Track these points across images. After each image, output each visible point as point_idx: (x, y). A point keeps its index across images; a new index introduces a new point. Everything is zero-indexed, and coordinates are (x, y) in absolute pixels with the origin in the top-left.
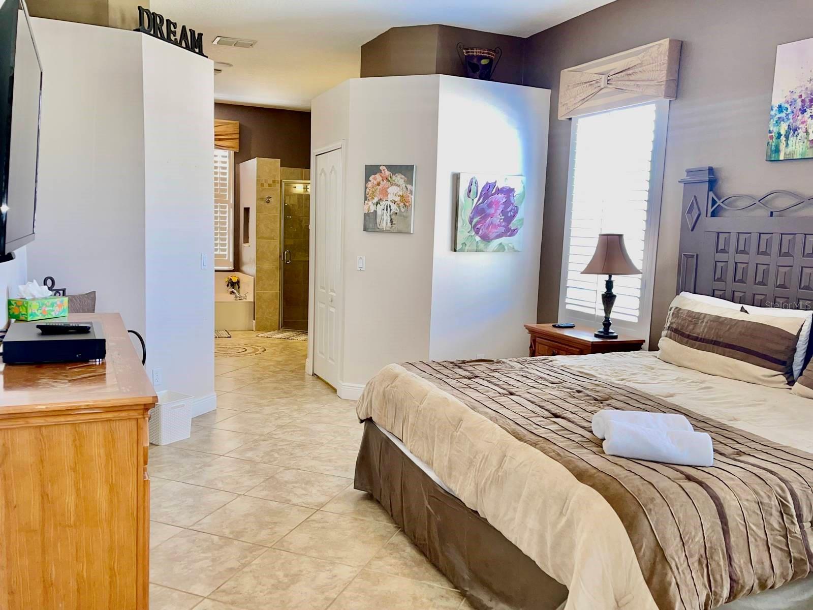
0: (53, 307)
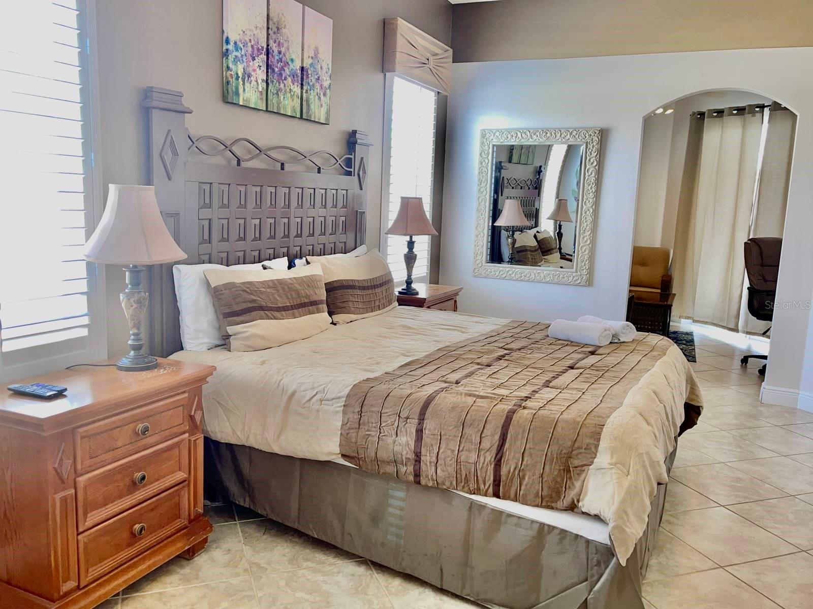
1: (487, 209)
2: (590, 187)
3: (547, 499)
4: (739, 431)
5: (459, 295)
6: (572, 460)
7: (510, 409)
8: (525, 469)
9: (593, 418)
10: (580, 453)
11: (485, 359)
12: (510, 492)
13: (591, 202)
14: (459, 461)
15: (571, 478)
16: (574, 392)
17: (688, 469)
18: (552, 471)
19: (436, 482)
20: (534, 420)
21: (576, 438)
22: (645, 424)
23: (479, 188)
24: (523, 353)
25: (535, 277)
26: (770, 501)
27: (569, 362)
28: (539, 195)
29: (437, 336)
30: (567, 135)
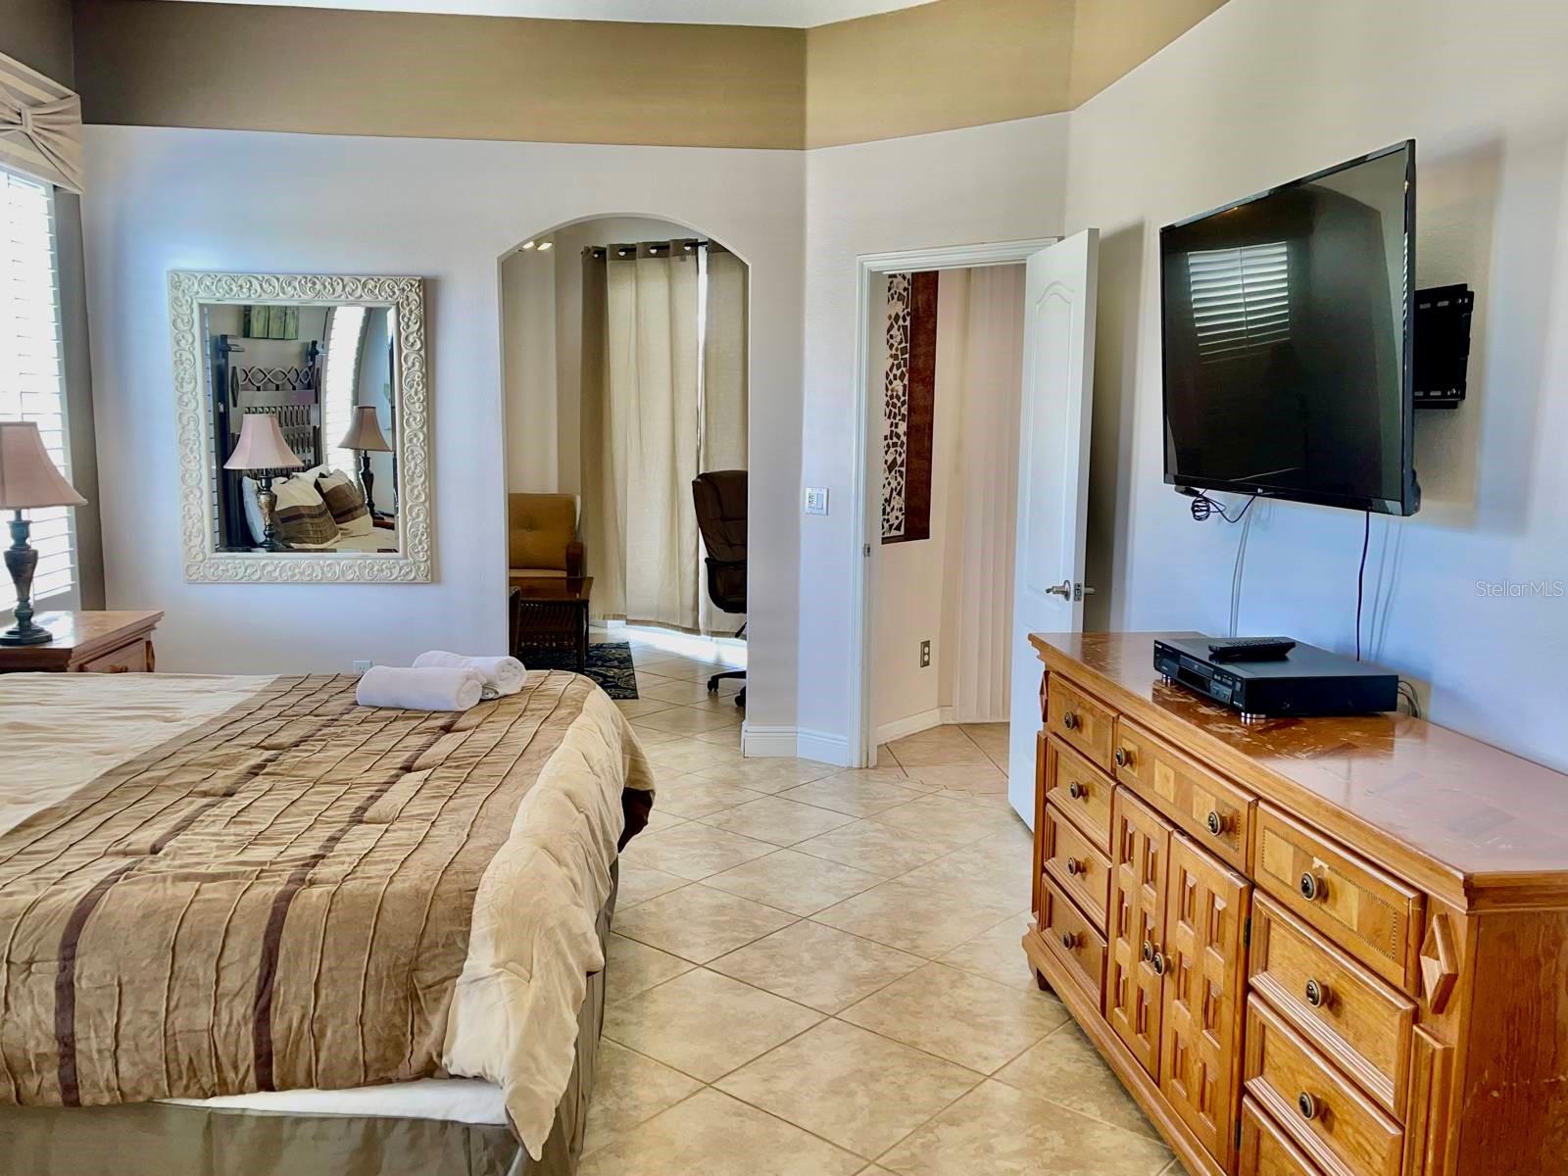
1: (203, 438)
2: (413, 390)
3: (377, 1066)
4: (716, 816)
5: (154, 629)
6: (418, 973)
7: (281, 892)
8: (324, 1015)
9: (454, 877)
10: (435, 957)
11: (220, 781)
12: (295, 1072)
13: (418, 419)
14: (169, 1033)
15: (420, 1011)
16: (415, 824)
17: (640, 908)
18: (382, 1006)
19: (118, 1092)
20: (333, 907)
21: (424, 928)
22: (554, 866)
23: (179, 394)
24: (306, 751)
25: (323, 573)
26: (771, 936)
27: (401, 759)
28: (317, 400)
29: (101, 739)
30: (357, 288)
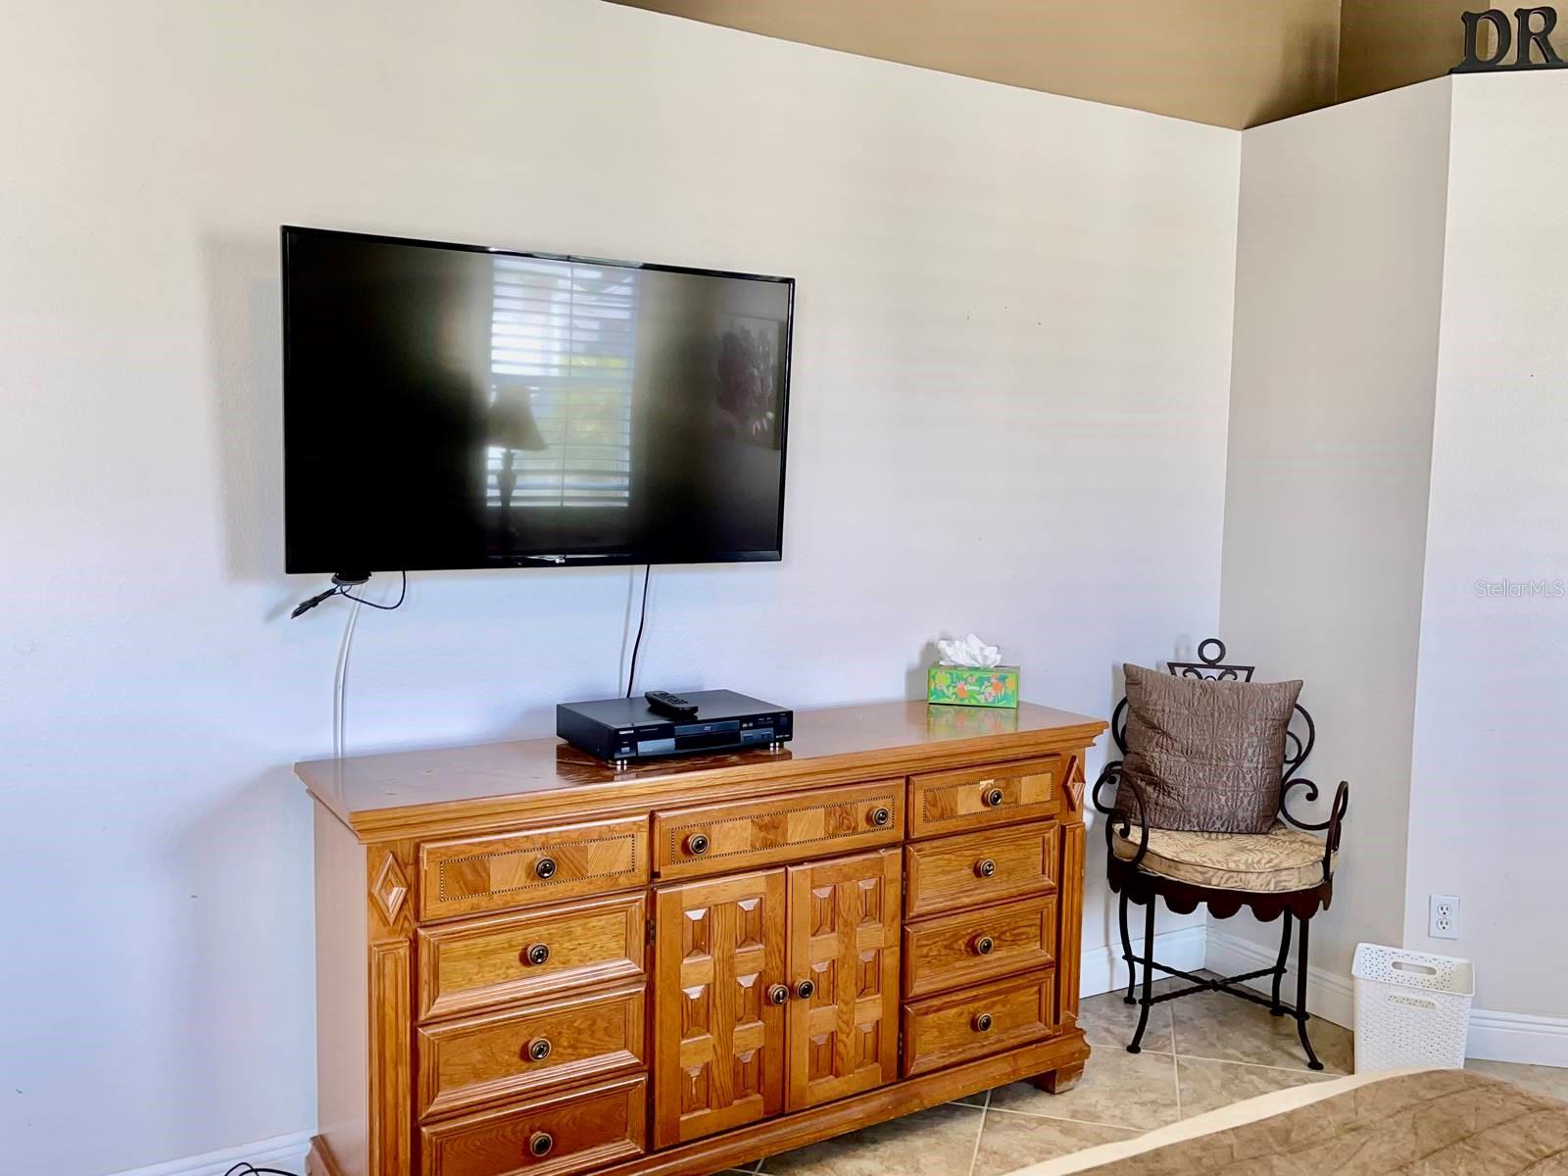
0: (981, 686)
